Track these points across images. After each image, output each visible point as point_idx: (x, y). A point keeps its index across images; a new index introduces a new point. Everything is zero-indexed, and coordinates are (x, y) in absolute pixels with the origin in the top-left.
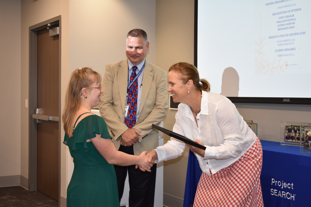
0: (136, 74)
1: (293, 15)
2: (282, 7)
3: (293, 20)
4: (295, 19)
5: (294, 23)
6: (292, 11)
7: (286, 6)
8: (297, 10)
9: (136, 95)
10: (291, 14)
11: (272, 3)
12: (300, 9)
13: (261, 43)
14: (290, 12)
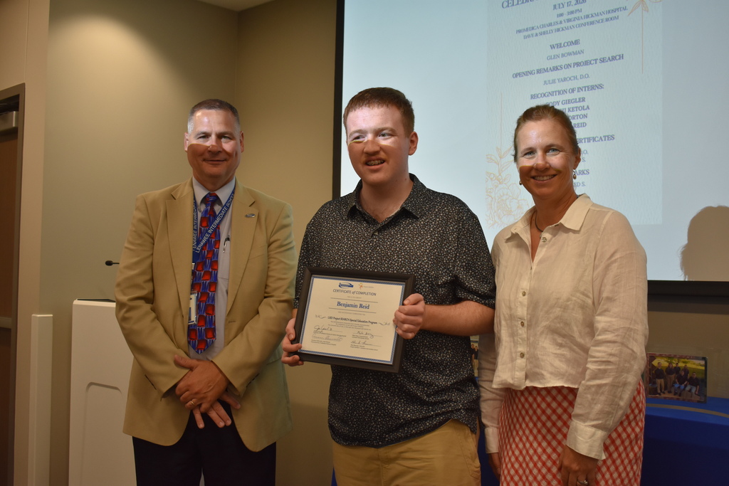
0: (214, 212)
1: (583, 100)
2: (554, 81)
3: (583, 108)
4: (588, 107)
5: (585, 116)
6: (580, 89)
7: (565, 80)
8: (593, 88)
9: (215, 263)
10: (576, 95)
11: (531, 73)
12: (600, 87)
13: (501, 158)
14: (576, 92)
